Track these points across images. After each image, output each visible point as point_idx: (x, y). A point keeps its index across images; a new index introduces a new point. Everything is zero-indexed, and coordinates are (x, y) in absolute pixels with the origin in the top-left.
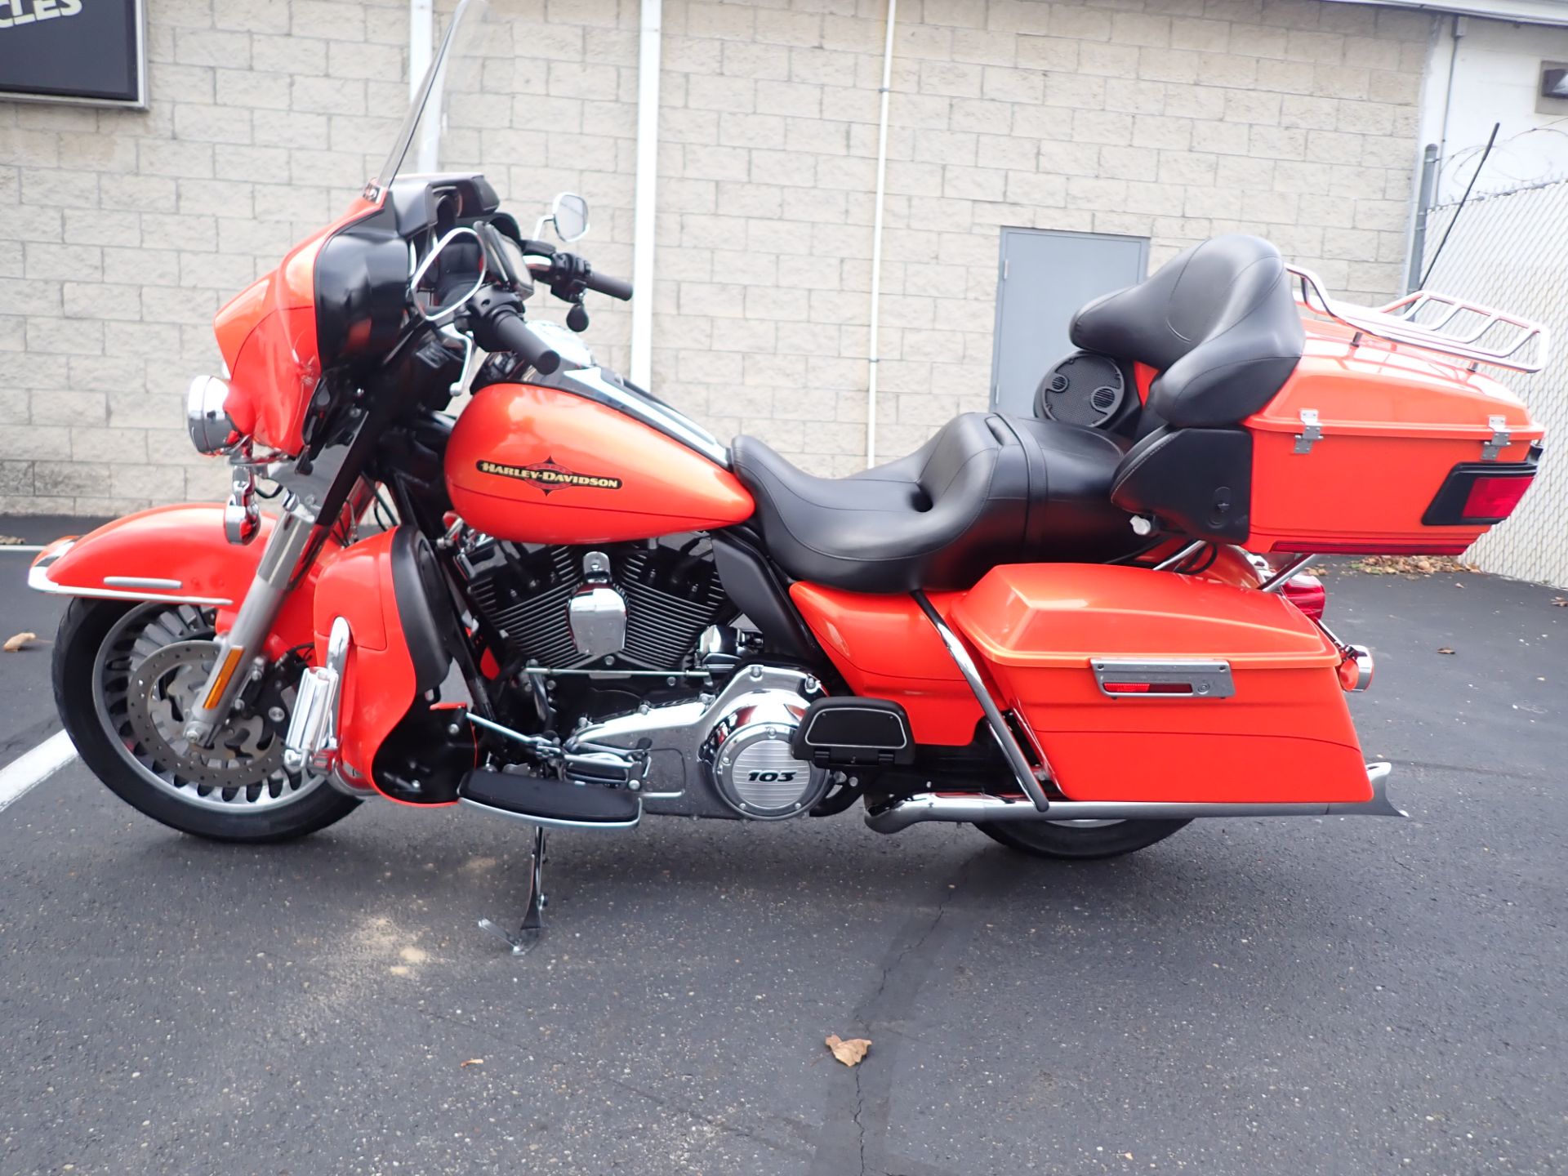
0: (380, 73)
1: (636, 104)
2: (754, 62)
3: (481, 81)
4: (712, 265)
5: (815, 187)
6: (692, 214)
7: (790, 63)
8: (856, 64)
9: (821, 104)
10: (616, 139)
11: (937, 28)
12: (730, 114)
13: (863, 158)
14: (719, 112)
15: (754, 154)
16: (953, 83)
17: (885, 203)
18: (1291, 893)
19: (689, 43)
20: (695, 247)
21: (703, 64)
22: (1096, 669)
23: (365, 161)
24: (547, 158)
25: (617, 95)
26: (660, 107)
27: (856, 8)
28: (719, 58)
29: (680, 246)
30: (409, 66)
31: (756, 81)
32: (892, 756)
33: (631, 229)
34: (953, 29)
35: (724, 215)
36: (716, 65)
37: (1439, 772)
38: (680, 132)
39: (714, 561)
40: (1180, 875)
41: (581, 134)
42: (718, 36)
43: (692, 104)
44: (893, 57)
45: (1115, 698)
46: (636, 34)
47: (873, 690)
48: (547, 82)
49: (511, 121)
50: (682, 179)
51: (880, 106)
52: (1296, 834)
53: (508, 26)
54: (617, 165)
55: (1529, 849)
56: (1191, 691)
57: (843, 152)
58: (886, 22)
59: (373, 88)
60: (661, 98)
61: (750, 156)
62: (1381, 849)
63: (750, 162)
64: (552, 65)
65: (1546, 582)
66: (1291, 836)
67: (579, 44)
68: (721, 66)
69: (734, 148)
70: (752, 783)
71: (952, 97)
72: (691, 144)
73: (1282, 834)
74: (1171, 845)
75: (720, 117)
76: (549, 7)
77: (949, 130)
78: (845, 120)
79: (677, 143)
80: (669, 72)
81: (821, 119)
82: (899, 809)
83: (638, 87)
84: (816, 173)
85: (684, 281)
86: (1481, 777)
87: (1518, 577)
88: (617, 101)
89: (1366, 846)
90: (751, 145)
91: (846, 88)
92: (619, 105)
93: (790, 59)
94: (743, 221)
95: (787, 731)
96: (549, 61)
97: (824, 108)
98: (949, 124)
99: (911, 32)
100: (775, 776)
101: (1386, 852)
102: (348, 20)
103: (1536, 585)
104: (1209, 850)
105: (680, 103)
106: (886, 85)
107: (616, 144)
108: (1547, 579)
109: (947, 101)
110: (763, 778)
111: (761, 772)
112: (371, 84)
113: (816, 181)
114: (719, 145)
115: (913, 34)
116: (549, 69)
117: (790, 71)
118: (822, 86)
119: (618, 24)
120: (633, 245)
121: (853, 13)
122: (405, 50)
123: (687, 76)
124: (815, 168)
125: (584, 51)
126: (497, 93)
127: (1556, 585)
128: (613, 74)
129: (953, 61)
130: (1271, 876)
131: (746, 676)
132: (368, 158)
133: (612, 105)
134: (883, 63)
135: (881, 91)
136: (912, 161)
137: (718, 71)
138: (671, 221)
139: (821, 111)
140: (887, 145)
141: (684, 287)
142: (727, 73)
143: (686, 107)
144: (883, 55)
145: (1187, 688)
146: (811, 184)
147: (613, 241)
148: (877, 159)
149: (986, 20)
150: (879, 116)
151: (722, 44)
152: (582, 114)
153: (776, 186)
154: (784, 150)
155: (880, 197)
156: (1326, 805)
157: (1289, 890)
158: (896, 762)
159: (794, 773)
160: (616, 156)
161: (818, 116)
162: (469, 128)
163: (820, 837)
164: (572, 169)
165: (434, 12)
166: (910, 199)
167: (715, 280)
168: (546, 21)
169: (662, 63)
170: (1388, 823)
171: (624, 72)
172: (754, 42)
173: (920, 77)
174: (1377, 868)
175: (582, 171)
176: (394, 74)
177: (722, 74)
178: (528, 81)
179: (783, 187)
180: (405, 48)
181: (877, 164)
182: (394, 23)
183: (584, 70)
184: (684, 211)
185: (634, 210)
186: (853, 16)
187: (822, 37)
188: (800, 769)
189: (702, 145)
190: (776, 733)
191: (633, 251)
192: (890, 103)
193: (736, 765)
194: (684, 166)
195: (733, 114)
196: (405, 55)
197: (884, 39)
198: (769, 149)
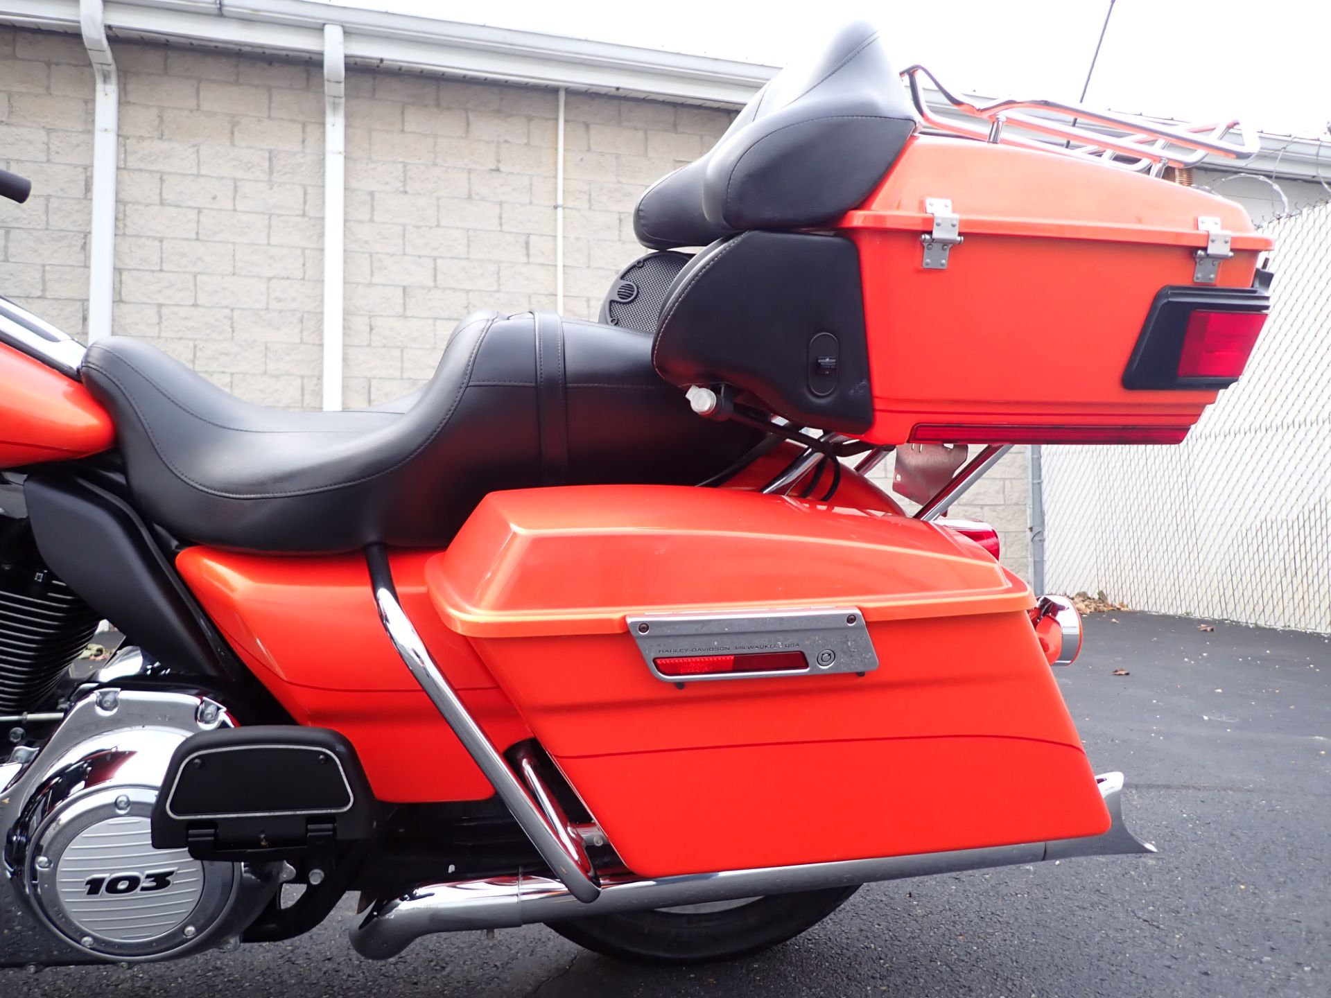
0: (62, 190)
1: (323, 219)
2: (436, 183)
3: (161, 194)
4: (402, 362)
5: (498, 291)
6: (381, 316)
7: (469, 183)
8: (531, 185)
9: (500, 218)
10: (303, 249)
11: (602, 154)
12: (414, 226)
13: (543, 265)
14: (404, 226)
15: (439, 262)
16: (620, 201)
17: (565, 304)
18: (1009, 985)
19: (373, 166)
20: (384, 346)
21: (387, 183)
22: (637, 633)
23: (44, 271)
24: (234, 267)
25: (304, 210)
26: (346, 221)
27: (529, 137)
28: (403, 179)
29: (369, 345)
30: (92, 184)
31: (438, 199)
32: (330, 826)
33: (320, 331)
34: (617, 156)
35: (412, 317)
36: (399, 185)
37: (1153, 793)
38: (367, 242)
39: (28, 517)
40: (852, 973)
41: (269, 244)
42: (400, 160)
43: (376, 218)
44: (565, 179)
45: (680, 685)
46: (322, 157)
47: (318, 717)
48: (234, 199)
49: (197, 233)
50: (370, 285)
51: (555, 220)
52: (1003, 889)
53: (195, 149)
54: (305, 273)
55: (1292, 881)
56: (806, 666)
57: (525, 260)
58: (556, 149)
59: (54, 203)
60: (346, 213)
61: (435, 264)
62: (1114, 901)
63: (435, 269)
64: (239, 184)
65: (1188, 614)
66: (997, 893)
67: (266, 165)
68: (404, 186)
69: (420, 257)
70: (93, 898)
71: (620, 213)
72: (377, 253)
73: (987, 892)
74: (840, 923)
75: (404, 230)
76: (236, 133)
77: (620, 240)
78: (523, 231)
79: (363, 253)
80: (354, 190)
81: (501, 231)
82: (391, 915)
83: (324, 203)
84: (499, 278)
85: (374, 378)
86: (1201, 795)
87: (1163, 611)
88: (304, 215)
89: (1095, 898)
90: (435, 254)
91: (523, 205)
92: (306, 219)
93: (469, 180)
94: (431, 322)
95: (151, 797)
96: (235, 180)
97: (503, 221)
98: (620, 235)
99: (580, 158)
100: (134, 882)
101: (1122, 904)
102: (30, 142)
103: (1180, 617)
104: (892, 927)
105: (366, 217)
106: (560, 202)
107: (303, 253)
108: (1188, 611)
109: (617, 216)
110: (112, 887)
111: (108, 876)
112: (52, 200)
113: (499, 285)
114: (404, 254)
115: (582, 160)
116: (236, 188)
117: (470, 190)
118: (501, 203)
119: (304, 147)
120: (322, 345)
121: (525, 141)
122: (89, 169)
123: (372, 194)
124: (498, 274)
125: (271, 172)
126: (177, 206)
127: (1197, 615)
128: (300, 192)
129: (619, 182)
130: (978, 959)
131: (90, 705)
132: (47, 268)
133: (299, 219)
134: (556, 183)
135: (556, 207)
136: (588, 267)
137: (402, 189)
138: (360, 323)
139: (501, 225)
140: (564, 253)
141: (374, 383)
142: (410, 191)
143: (372, 220)
144: (555, 177)
145: (799, 660)
146: (495, 288)
147: (302, 342)
148: (556, 266)
149: (646, 149)
150: (556, 229)
151: (405, 166)
152: (270, 227)
153: (461, 290)
154: (468, 258)
155: (560, 299)
156: (1042, 844)
157: (1006, 980)
158: (340, 836)
159: (171, 873)
160: (304, 265)
161: (499, 229)
162: (148, 237)
163: (329, 965)
164: (260, 277)
165: (119, 136)
166: (588, 301)
167: (405, 376)
168: (233, 144)
169: (346, 181)
170: (1113, 862)
171: (310, 190)
172: (435, 165)
173: (590, 195)
174: (1117, 930)
175: (269, 279)
176: (78, 191)
177: (406, 192)
178: (214, 198)
179: (468, 291)
180: (88, 168)
181: (556, 270)
182: (78, 145)
183: (271, 189)
184: (372, 314)
185: (322, 313)
186: (526, 144)
187: (499, 161)
188: (181, 865)
189: (388, 254)
190: (129, 803)
191: (322, 350)
192: (564, 218)
193: (62, 868)
194: (372, 274)
195: (418, 227)
196: (89, 174)
197: (556, 163)
198: (452, 258)
